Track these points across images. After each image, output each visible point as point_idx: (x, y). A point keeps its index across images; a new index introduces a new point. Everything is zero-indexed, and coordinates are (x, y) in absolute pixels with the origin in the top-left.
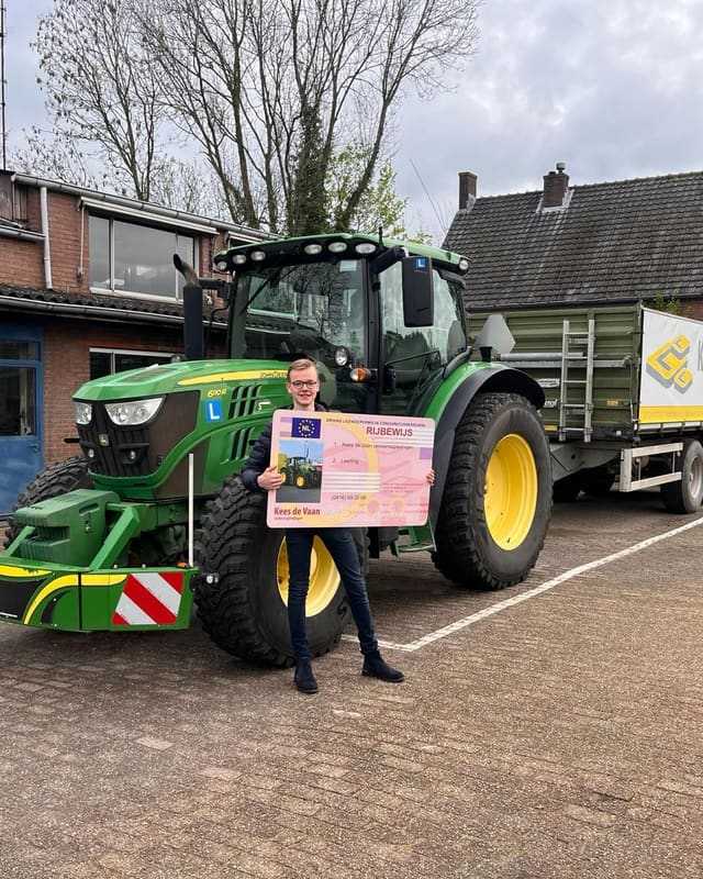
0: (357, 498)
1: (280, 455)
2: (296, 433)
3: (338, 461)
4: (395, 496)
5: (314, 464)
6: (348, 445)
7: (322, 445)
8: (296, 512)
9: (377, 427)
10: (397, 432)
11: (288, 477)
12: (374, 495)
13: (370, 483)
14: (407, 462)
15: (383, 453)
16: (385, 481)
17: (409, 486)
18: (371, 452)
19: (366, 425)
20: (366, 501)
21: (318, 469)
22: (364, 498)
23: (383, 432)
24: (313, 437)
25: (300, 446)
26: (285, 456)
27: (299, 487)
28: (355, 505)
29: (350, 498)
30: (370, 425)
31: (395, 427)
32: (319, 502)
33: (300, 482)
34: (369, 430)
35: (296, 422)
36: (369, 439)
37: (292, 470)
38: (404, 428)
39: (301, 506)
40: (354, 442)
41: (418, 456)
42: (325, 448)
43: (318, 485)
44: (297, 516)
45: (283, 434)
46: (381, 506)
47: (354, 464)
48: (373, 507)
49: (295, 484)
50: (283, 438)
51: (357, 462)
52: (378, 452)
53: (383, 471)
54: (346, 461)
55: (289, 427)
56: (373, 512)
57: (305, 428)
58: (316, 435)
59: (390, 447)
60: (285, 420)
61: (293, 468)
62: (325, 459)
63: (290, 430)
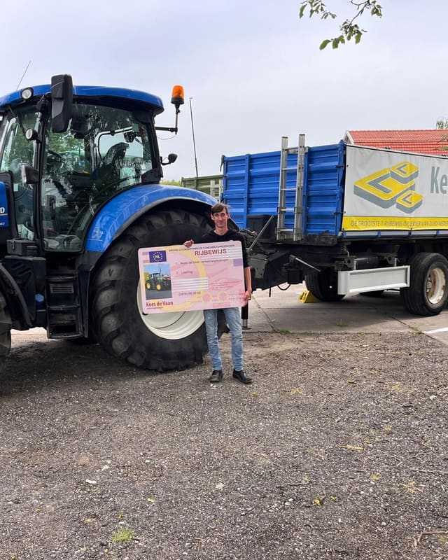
0: (195, 293)
1: (145, 273)
2: (152, 260)
3: (180, 273)
4: (220, 290)
5: (166, 276)
7: (169, 265)
9: (201, 251)
12: (204, 291)
13: (202, 284)
14: (226, 269)
16: (211, 282)
18: (200, 266)
20: (201, 295)
22: (199, 293)
23: (206, 253)
24: (162, 261)
25: (155, 268)
26: (148, 273)
27: (159, 291)
28: (195, 298)
29: (190, 293)
31: (213, 249)
32: (171, 297)
33: (159, 287)
34: (196, 253)
35: (151, 254)
36: (197, 258)
37: (153, 281)
38: (220, 249)
39: (161, 301)
40: (188, 261)
41: (232, 265)
42: (171, 266)
43: (169, 288)
44: (160, 306)
45: (145, 262)
46: (212, 297)
48: (206, 298)
50: (145, 264)
51: (191, 272)
52: (204, 265)
53: (209, 276)
55: (148, 257)
56: (207, 301)
58: (164, 259)
60: (144, 254)
61: (154, 279)
62: (172, 273)
63: (149, 259)
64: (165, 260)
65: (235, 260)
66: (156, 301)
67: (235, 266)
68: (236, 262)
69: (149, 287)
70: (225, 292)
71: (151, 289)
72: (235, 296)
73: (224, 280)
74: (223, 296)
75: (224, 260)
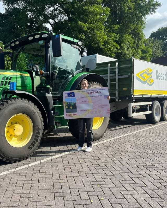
6: (82, 97)
8: (71, 115)
10: (96, 92)
17: (102, 106)
21: (75, 104)
30: (88, 92)
54: (82, 101)
57: (71, 95)
59: (95, 96)
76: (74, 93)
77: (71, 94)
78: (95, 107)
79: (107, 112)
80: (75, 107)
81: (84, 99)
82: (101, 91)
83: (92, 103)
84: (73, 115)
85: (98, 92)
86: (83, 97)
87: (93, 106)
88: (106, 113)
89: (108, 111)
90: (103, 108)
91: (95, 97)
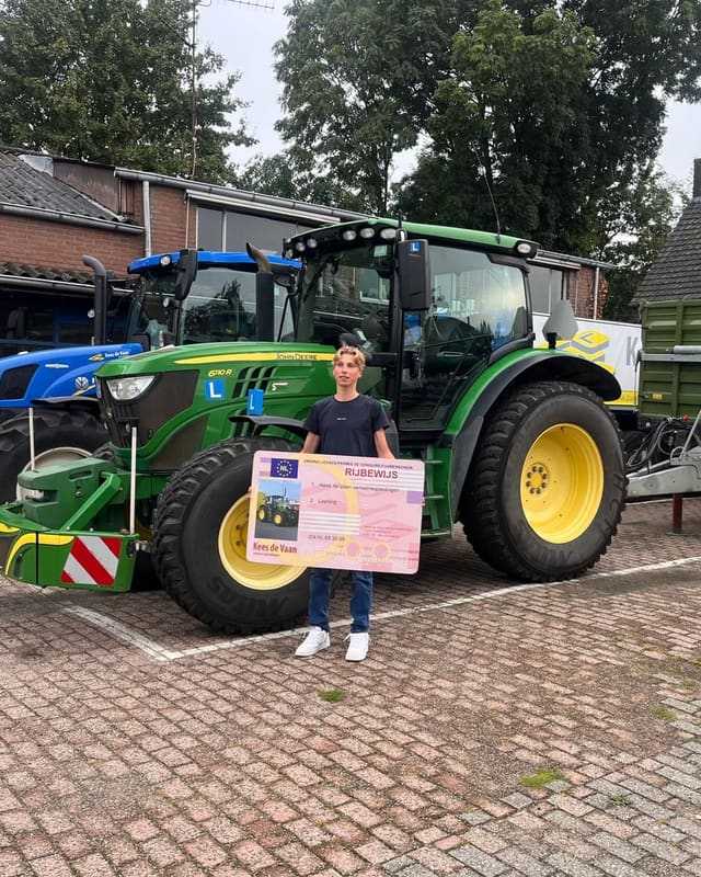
0: (335, 539)
1: (259, 493)
2: (274, 473)
3: (315, 502)
4: (378, 540)
5: (291, 503)
6: (326, 486)
7: (300, 486)
8: (274, 548)
9: (357, 468)
10: (379, 474)
11: (266, 515)
12: (351, 537)
13: (350, 525)
14: (395, 506)
15: (365, 495)
16: (365, 523)
17: (395, 531)
18: (350, 493)
19: (345, 466)
20: (345, 543)
21: (296, 508)
22: (342, 539)
23: (363, 473)
24: (289, 477)
25: (276, 486)
26: (264, 494)
27: (276, 525)
28: (333, 547)
29: (328, 538)
30: (348, 467)
31: (377, 469)
32: (296, 540)
33: (278, 519)
34: (348, 472)
35: (275, 462)
36: (349, 480)
37: (270, 508)
38: (387, 471)
39: (278, 542)
40: (331, 482)
41: (405, 500)
42: (303, 487)
43: (295, 523)
44: (274, 552)
45: (262, 473)
46: (362, 551)
47: (330, 504)
48: (353, 550)
49: (273, 522)
50: (264, 478)
51: (335, 503)
52: (359, 494)
53: (364, 513)
54: (323, 501)
55: (268, 467)
56: (354, 555)
57: (284, 468)
58: (294, 475)
59: (372, 489)
60: (263, 460)
61: (271, 506)
62: (302, 498)
63: (269, 470)
64: (296, 477)
65: (409, 492)
66: (269, 542)
67: (409, 502)
68: (411, 497)
69: (262, 516)
70: (387, 545)
71: (265, 520)
72: (402, 555)
73: (387, 525)
74: (382, 551)
75: (392, 491)
76: (295, 463)
77: (283, 464)
78: (367, 531)
79: (407, 555)
80: (291, 519)
81: (332, 494)
82: (397, 470)
83: (359, 513)
84: (279, 549)
85: (387, 474)
86: (330, 486)
87: (361, 528)
88: (404, 559)
89: (410, 552)
90: (398, 537)
91: (373, 492)
